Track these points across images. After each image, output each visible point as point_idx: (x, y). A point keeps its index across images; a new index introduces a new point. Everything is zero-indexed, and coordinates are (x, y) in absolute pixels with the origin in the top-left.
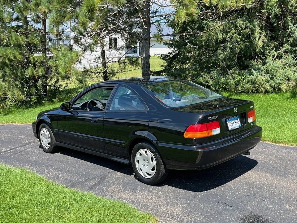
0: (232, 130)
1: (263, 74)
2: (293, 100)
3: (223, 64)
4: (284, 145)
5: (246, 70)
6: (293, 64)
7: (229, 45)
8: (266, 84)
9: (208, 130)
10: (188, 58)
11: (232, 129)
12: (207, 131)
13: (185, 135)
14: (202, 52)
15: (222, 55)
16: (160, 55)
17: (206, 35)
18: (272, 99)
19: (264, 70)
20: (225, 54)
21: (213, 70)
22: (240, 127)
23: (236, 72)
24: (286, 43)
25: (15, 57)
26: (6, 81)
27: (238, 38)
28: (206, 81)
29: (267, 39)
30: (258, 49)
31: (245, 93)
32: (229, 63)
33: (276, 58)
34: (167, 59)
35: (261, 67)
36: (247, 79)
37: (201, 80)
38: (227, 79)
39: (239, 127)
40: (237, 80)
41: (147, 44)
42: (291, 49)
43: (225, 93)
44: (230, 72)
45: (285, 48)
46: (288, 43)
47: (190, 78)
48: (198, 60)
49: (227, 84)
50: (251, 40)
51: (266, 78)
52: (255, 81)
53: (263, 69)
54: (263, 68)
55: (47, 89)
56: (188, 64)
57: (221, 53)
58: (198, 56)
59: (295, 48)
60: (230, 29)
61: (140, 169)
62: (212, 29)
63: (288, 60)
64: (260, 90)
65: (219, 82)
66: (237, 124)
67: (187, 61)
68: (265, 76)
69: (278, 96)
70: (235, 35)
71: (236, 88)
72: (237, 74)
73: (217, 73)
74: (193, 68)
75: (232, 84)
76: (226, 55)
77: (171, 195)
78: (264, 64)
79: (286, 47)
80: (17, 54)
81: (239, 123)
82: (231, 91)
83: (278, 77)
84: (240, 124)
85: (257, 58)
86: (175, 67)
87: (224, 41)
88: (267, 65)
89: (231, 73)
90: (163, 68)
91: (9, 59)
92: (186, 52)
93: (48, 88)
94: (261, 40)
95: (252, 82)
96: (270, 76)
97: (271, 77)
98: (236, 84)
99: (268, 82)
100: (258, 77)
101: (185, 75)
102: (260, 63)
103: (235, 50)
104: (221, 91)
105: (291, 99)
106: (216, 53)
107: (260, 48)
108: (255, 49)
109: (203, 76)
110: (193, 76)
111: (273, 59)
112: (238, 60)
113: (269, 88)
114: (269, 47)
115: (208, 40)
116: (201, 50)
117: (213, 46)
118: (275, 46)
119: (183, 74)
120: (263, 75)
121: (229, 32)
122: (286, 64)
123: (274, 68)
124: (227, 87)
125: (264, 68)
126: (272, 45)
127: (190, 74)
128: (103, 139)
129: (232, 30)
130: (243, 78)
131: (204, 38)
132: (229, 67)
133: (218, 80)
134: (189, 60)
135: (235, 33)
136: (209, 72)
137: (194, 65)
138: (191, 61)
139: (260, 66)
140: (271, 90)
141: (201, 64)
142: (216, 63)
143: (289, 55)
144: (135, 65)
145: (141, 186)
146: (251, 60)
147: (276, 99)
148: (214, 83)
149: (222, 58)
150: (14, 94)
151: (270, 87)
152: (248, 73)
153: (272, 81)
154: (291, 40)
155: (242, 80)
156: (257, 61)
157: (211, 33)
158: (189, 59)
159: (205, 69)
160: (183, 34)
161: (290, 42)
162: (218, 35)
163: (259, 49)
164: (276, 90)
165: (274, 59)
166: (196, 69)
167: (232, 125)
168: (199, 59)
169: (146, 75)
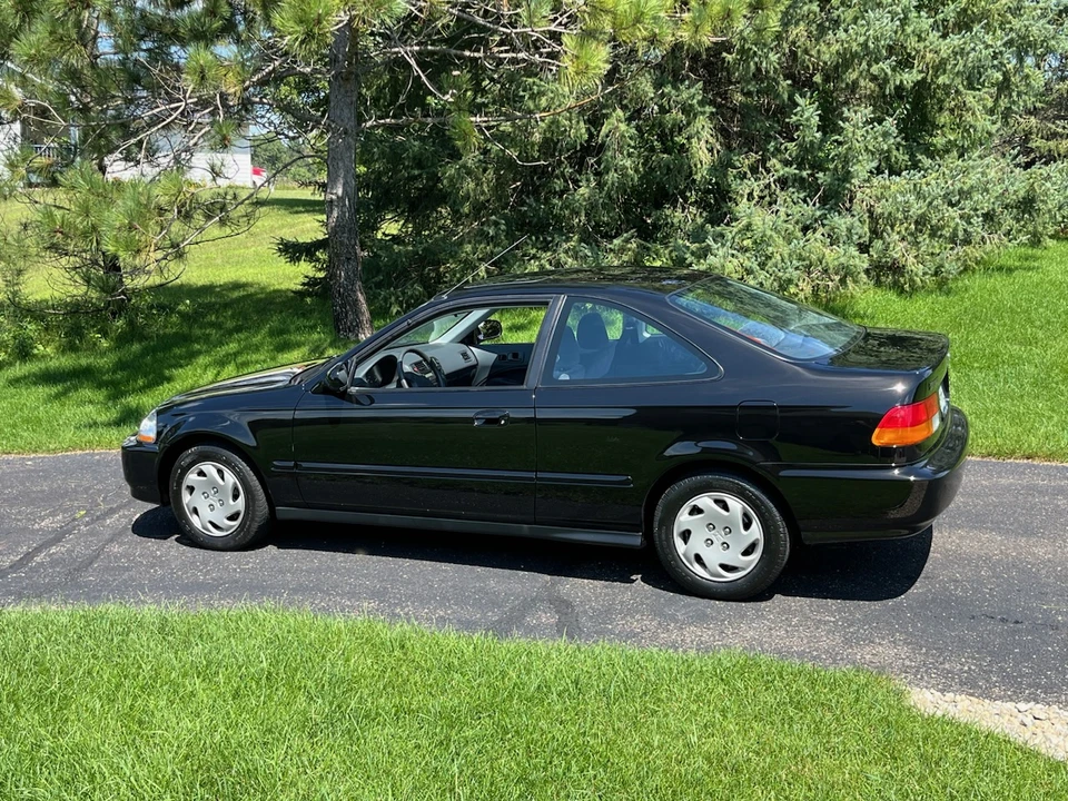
3: (580, 221)
9: (928, 419)
12: (928, 422)
13: (877, 437)
15: (582, 191)
24: (774, 156)
27: (629, 137)
29: (719, 143)
30: (699, 174)
41: (348, 148)
42: (795, 175)
44: (612, 247)
45: (778, 173)
46: (779, 157)
59: (807, 173)
60: (607, 106)
61: (692, 558)
62: (569, 104)
63: (791, 208)
72: (634, 251)
74: (487, 232)
79: (780, 167)
88: (741, 224)
89: (616, 248)
96: (756, 258)
107: (706, 169)
108: (690, 173)
114: (734, 167)
120: (732, 255)
121: (606, 116)
123: (769, 233)
126: (744, 162)
128: (533, 475)
143: (791, 194)
146: (666, 208)
154: (792, 148)
156: (683, 213)
161: (791, 153)
163: (703, 174)
166: (496, 234)
169: (349, 259)
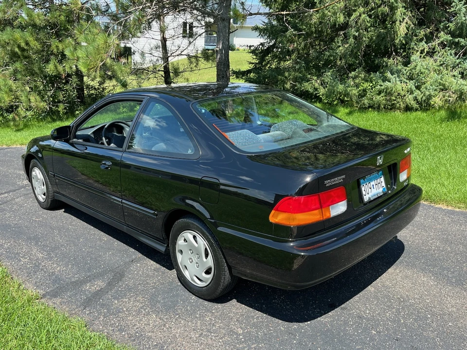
0: (370, 202)
1: (405, 80)
2: (450, 123)
3: (341, 63)
4: (445, 207)
5: (378, 73)
6: (453, 65)
7: (353, 32)
8: (408, 96)
9: (321, 207)
10: (288, 51)
11: (369, 198)
12: (320, 210)
13: (272, 216)
14: (310, 43)
15: (341, 48)
16: (247, 46)
17: (318, 15)
18: (417, 121)
19: (407, 73)
20: (346, 46)
21: (325, 72)
22: (385, 194)
23: (360, 75)
24: (444, 30)
25: (27, 44)
26: (18, 80)
27: (368, 21)
28: (315, 88)
29: (413, 24)
30: (398, 40)
31: (374, 108)
32: (351, 60)
33: (426, 55)
34: (257, 53)
35: (402, 68)
36: (379, 87)
37: (307, 87)
38: (348, 87)
39: (382, 194)
40: (362, 88)
41: (225, 27)
42: (450, 41)
43: (343, 109)
44: (351, 75)
45: (441, 39)
46: (446, 31)
47: (291, 84)
48: (303, 56)
49: (347, 94)
50: (387, 25)
51: (410, 87)
52: (391, 90)
53: (405, 72)
54: (405, 70)
55: (83, 94)
56: (289, 62)
57: (340, 44)
58: (303, 50)
59: (457, 39)
60: (355, 6)
61: (184, 267)
62: (327, 4)
63: (445, 58)
64: (398, 105)
65: (334, 91)
66: (379, 188)
67: (287, 57)
68: (406, 83)
69: (426, 116)
70: (363, 16)
71: (361, 101)
72: (362, 78)
73: (332, 76)
74: (295, 67)
75: (355, 94)
76: (347, 48)
77: (240, 331)
78: (406, 63)
79: (444, 37)
80: (30, 39)
81: (383, 184)
82: (352, 106)
83: (428, 85)
84: (385, 187)
85: (394, 53)
86: (269, 66)
87: (345, 26)
88: (411, 66)
89: (353, 76)
90: (252, 67)
91: (19, 46)
92: (285, 42)
93: (85, 92)
94: (404, 24)
95: (386, 92)
96: (415, 84)
97: (418, 86)
98: (359, 95)
99: (412, 92)
100: (397, 86)
101: (283, 78)
102: (398, 62)
103: (362, 40)
104: (337, 105)
105: (447, 121)
106: (332, 46)
107: (402, 37)
108: (393, 40)
109: (310, 81)
110: (296, 80)
111: (421, 56)
112: (364, 56)
113: (412, 102)
114: (416, 36)
115: (321, 23)
116: (309, 41)
117: (328, 34)
118: (426, 35)
119: (280, 77)
120: (404, 82)
121: (355, 11)
122: (441, 65)
123: (424, 70)
124: (346, 99)
125: (407, 71)
126: (423, 33)
127: (291, 77)
128: (120, 200)
129: (359, 7)
130: (371, 85)
131: (315, 19)
132: (351, 68)
133: (334, 87)
134: (290, 56)
135: (364, 13)
136: (320, 75)
137: (297, 63)
138: (293, 57)
139: (399, 67)
140: (415, 106)
141: (307, 62)
142: (331, 60)
143: (447, 50)
144: (211, 61)
145: (184, 302)
146: (385, 57)
147: (423, 120)
148: (327, 92)
149: (341, 52)
150: (30, 99)
151: (414, 101)
152: (380, 78)
153: (418, 91)
154: (452, 26)
155: (369, 88)
156: (393, 60)
157: (326, 12)
158: (289, 53)
159: (314, 70)
160: (282, 13)
161: (451, 29)
162: (338, 15)
163: (400, 40)
164: (422, 106)
165: (423, 55)
166: (300, 68)
167: (370, 190)
168: (306, 54)
169: (223, 77)
